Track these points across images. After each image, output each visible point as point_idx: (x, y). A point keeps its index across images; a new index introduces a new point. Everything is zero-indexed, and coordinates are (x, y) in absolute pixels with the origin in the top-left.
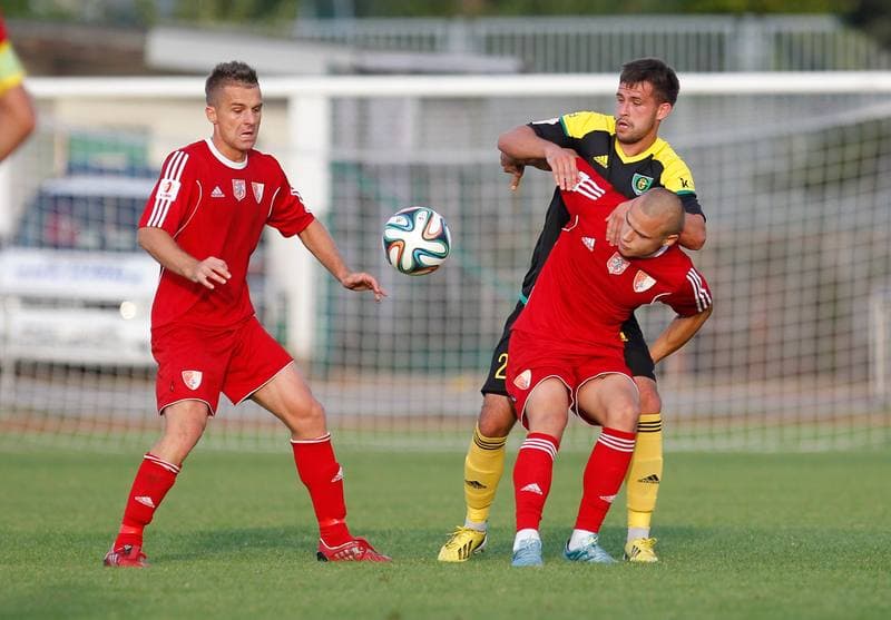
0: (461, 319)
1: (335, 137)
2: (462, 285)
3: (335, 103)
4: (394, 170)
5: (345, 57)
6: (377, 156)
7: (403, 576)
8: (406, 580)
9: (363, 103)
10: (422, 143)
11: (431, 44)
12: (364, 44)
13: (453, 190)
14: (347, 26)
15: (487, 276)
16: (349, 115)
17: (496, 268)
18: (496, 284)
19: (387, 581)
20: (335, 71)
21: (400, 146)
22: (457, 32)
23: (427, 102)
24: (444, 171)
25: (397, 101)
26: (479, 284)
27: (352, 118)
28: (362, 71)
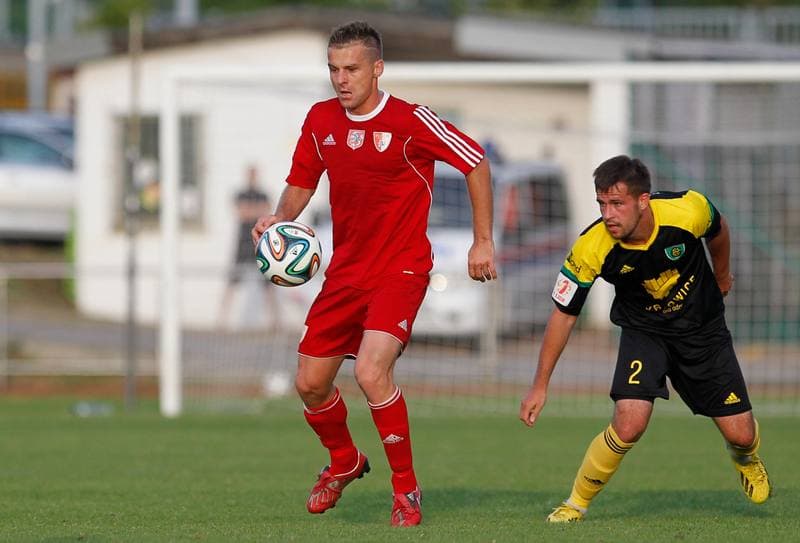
0: (753, 291)
1: (635, 120)
2: (753, 259)
3: (635, 88)
4: (689, 152)
5: (643, 45)
6: (673, 138)
7: (698, 534)
8: (700, 538)
9: (660, 88)
10: (716, 126)
11: (724, 33)
12: (660, 33)
13: (745, 169)
14: (645, 16)
15: (777, 252)
16: (647, 100)
17: (785, 244)
18: (786, 259)
19: (682, 538)
20: (634, 58)
21: (696, 128)
22: (749, 22)
23: (721, 87)
24: (737, 153)
25: (692, 86)
26: (769, 259)
27: (649, 102)
28: (658, 58)
